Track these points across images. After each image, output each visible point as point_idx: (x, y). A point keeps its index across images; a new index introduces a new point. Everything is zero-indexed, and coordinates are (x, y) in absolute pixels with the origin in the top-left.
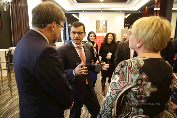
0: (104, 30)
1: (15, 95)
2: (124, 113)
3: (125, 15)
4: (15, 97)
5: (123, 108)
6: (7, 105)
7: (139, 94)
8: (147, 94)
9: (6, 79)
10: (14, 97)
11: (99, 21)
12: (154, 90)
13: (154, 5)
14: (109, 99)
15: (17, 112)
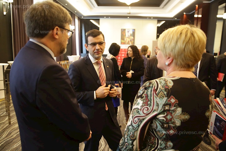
0: (131, 41)
1: (15, 124)
2: (149, 147)
3: (158, 23)
4: (15, 126)
5: (149, 140)
6: (4, 136)
7: (167, 123)
8: (177, 122)
9: (3, 102)
10: (13, 125)
11: (125, 30)
12: (185, 118)
13: (194, 11)
14: (130, 128)
15: (16, 145)
